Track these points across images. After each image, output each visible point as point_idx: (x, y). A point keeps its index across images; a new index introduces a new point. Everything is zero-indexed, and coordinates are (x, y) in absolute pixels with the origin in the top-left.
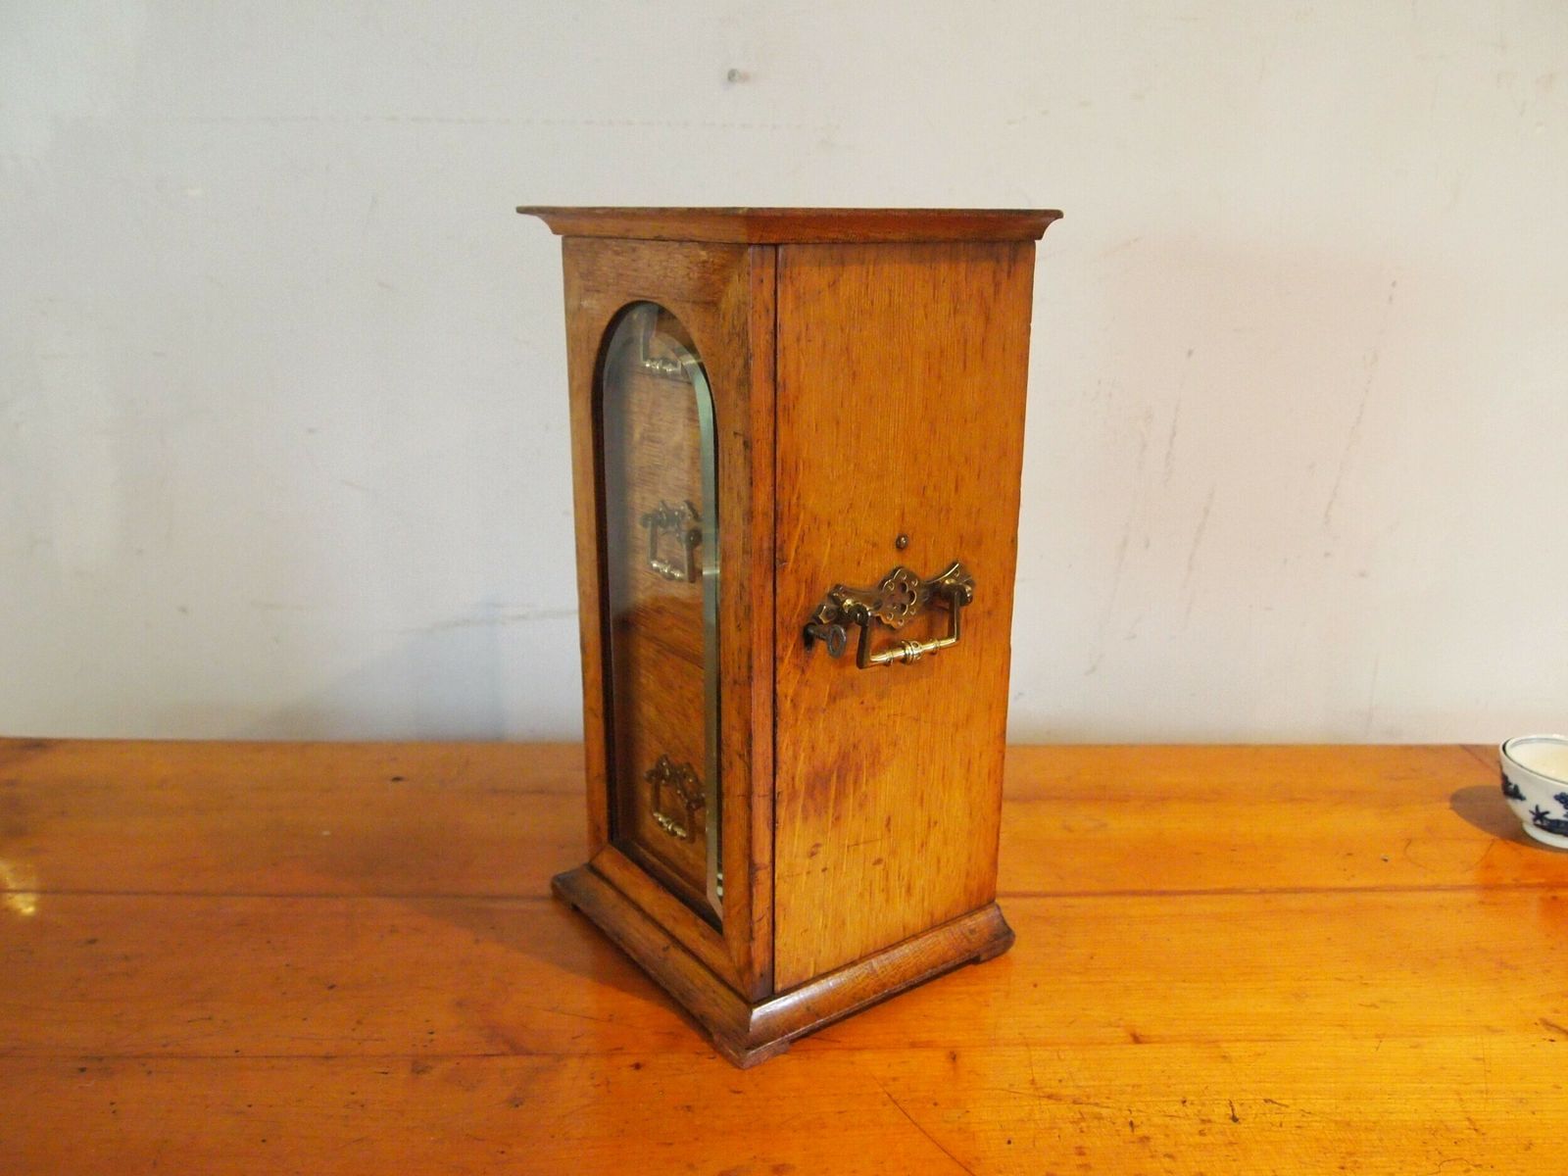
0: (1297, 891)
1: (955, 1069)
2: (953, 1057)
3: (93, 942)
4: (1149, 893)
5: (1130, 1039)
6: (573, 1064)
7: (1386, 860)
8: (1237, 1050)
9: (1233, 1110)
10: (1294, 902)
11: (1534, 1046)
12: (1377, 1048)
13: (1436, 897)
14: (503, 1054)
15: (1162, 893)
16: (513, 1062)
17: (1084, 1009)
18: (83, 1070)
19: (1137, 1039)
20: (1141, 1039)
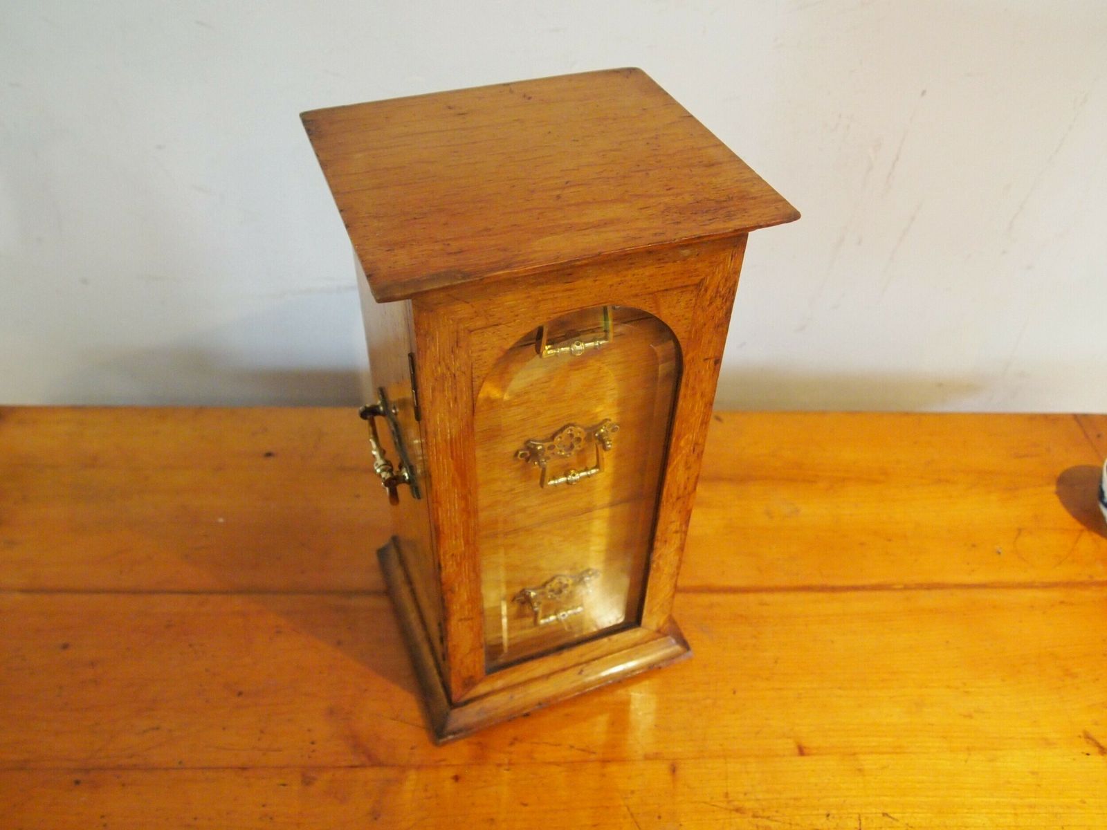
0: (930, 587)
1: (674, 780)
2: (674, 770)
3: (65, 647)
4: (823, 589)
5: (797, 751)
6: (412, 775)
7: (999, 553)
8: (868, 762)
9: (860, 824)
10: (928, 600)
11: (1074, 759)
12: (966, 761)
13: (1028, 595)
14: (363, 766)
15: (834, 589)
16: (371, 774)
17: (767, 719)
18: (77, 782)
19: (802, 751)
20: (806, 751)
